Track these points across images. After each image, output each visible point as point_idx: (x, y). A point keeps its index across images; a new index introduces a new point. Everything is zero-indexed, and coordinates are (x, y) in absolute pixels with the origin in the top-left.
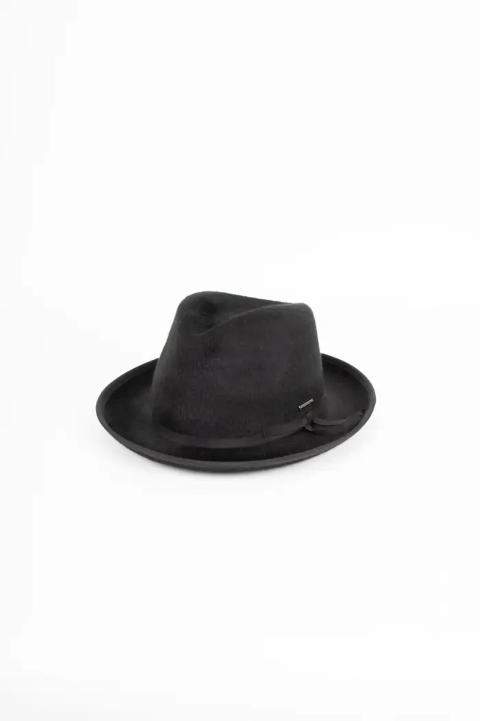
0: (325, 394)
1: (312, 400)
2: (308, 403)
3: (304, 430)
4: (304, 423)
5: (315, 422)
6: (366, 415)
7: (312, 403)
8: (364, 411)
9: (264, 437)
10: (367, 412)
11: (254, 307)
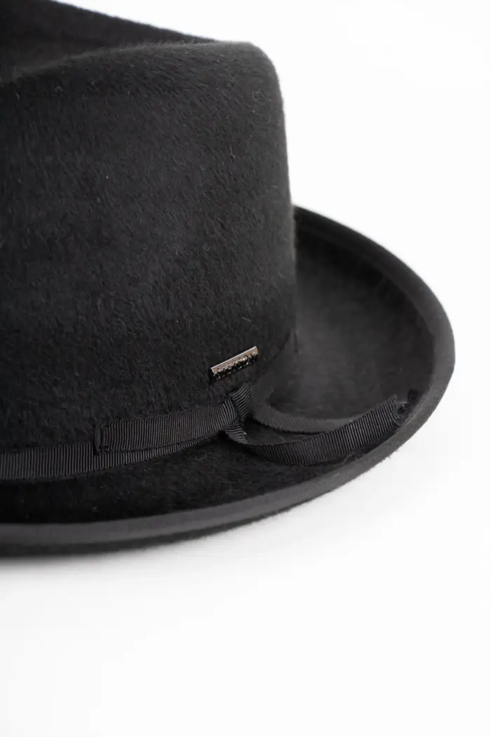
0: (300, 332)
1: (254, 351)
2: (242, 357)
3: (222, 438)
4: (224, 419)
5: (259, 417)
6: (419, 409)
7: (253, 359)
8: (414, 396)
9: (95, 453)
10: (426, 399)
11: (98, 44)
